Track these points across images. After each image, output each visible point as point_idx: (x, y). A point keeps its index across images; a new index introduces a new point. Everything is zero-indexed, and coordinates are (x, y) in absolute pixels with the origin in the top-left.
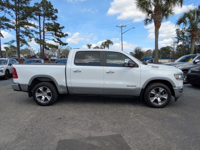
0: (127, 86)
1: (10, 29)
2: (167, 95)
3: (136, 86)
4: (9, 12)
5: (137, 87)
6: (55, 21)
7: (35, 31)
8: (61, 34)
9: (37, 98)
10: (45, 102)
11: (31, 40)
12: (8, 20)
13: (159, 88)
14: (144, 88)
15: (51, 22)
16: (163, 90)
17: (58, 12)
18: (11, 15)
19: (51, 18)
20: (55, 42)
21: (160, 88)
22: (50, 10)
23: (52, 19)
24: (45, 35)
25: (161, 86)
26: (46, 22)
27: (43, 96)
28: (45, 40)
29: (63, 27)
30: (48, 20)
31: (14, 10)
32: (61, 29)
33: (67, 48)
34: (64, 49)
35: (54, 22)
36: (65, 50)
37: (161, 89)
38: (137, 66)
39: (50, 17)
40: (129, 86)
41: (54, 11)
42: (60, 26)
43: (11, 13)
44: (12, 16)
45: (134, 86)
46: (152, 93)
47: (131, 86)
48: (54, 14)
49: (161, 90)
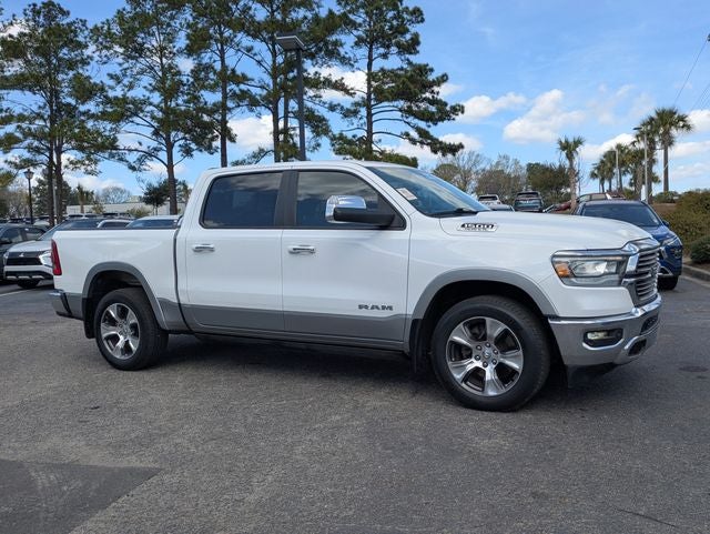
0: (360, 307)
1: (258, 108)
2: (521, 352)
3: (390, 308)
4: (249, 50)
5: (395, 311)
6: (413, 58)
7: (342, 107)
8: (433, 109)
9: (105, 342)
10: (123, 358)
11: (319, 145)
12: (244, 79)
13: (484, 321)
14: (421, 317)
15: (394, 62)
16: (502, 327)
17: (423, 20)
18: (256, 58)
19: (394, 49)
20: (413, 142)
21: (488, 320)
22: (391, 14)
23: (399, 53)
24: (374, 118)
25: (491, 309)
26: (378, 64)
27: (121, 338)
28: (375, 137)
29: (443, 79)
30: (385, 56)
31: (264, 40)
32: (436, 89)
33: (498, 163)
34: (488, 168)
35: (410, 63)
36: (490, 172)
37: (494, 326)
38: (402, 225)
39: (388, 47)
40: (366, 307)
41: (409, 18)
42: (432, 77)
43: (256, 50)
44: (259, 62)
45: (384, 308)
46: (457, 338)
47: (372, 308)
48: (408, 31)
49: (495, 328)
